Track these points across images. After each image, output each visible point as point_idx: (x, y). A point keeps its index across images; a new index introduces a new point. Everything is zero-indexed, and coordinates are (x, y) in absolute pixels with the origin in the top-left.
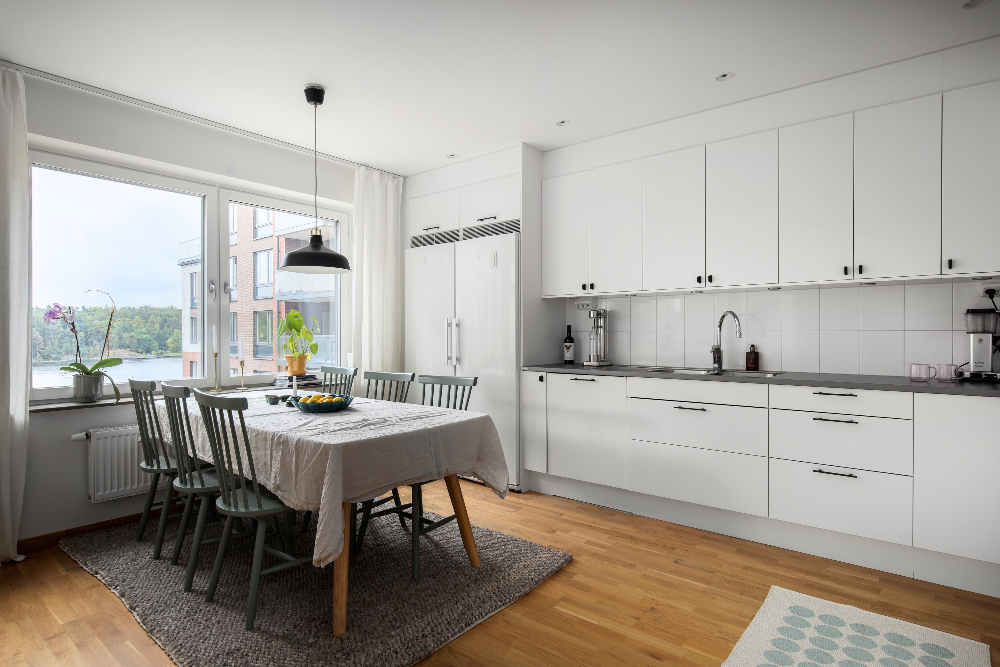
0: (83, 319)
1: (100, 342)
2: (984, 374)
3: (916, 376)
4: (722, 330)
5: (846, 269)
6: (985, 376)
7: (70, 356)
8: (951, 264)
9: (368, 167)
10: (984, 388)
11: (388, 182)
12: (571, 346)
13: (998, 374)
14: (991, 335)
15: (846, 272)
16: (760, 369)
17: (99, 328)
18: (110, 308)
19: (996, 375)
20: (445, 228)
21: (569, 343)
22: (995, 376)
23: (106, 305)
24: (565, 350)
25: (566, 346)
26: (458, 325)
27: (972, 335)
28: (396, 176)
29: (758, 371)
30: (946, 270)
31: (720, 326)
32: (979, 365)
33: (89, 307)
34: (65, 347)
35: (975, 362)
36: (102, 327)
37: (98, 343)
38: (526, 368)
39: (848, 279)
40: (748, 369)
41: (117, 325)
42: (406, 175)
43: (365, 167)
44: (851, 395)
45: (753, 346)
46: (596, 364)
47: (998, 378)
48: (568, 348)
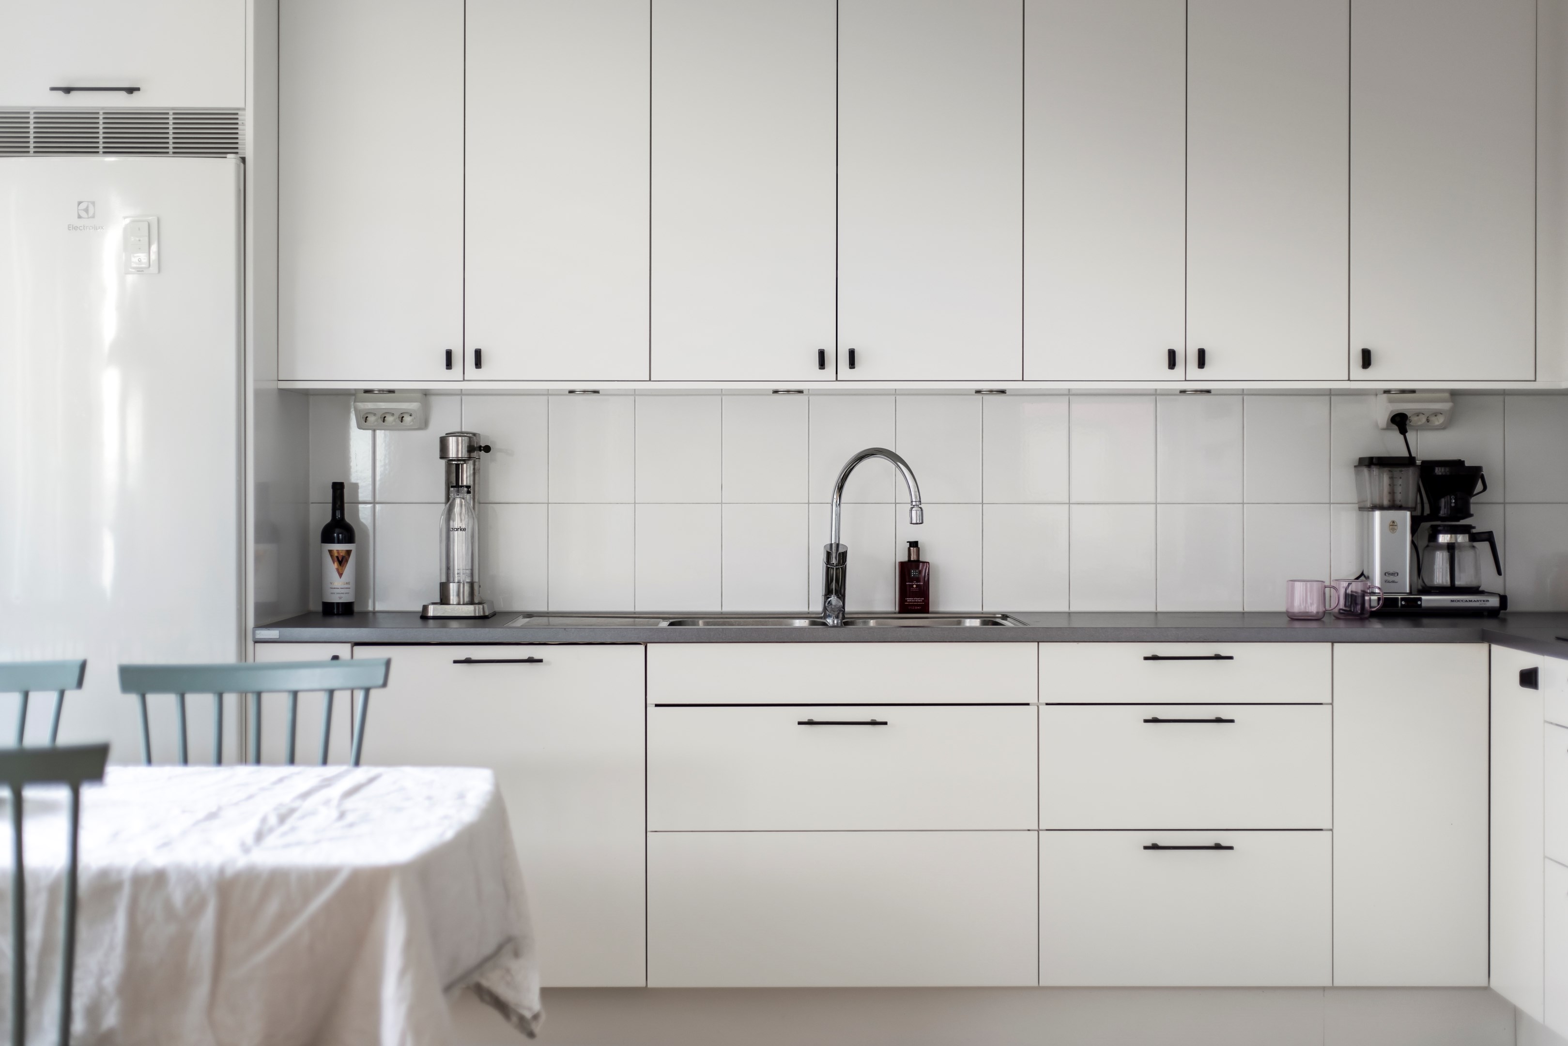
2: (1402, 599)
3: (1302, 609)
4: (842, 501)
5: (1172, 354)
6: (1403, 603)
8: (1367, 358)
10: (1401, 628)
12: (349, 552)
13: (1424, 597)
14: (1408, 514)
15: (1172, 364)
16: (931, 609)
19: (1420, 599)
21: (339, 542)
22: (1419, 603)
24: (331, 567)
25: (330, 552)
27: (1377, 514)
29: (927, 612)
30: (1357, 372)
31: (840, 488)
32: (1391, 578)
35: (1385, 574)
39: (1175, 379)
40: (905, 608)
44: (1218, 657)
45: (914, 544)
46: (469, 610)
47: (1423, 605)
48: (342, 561)
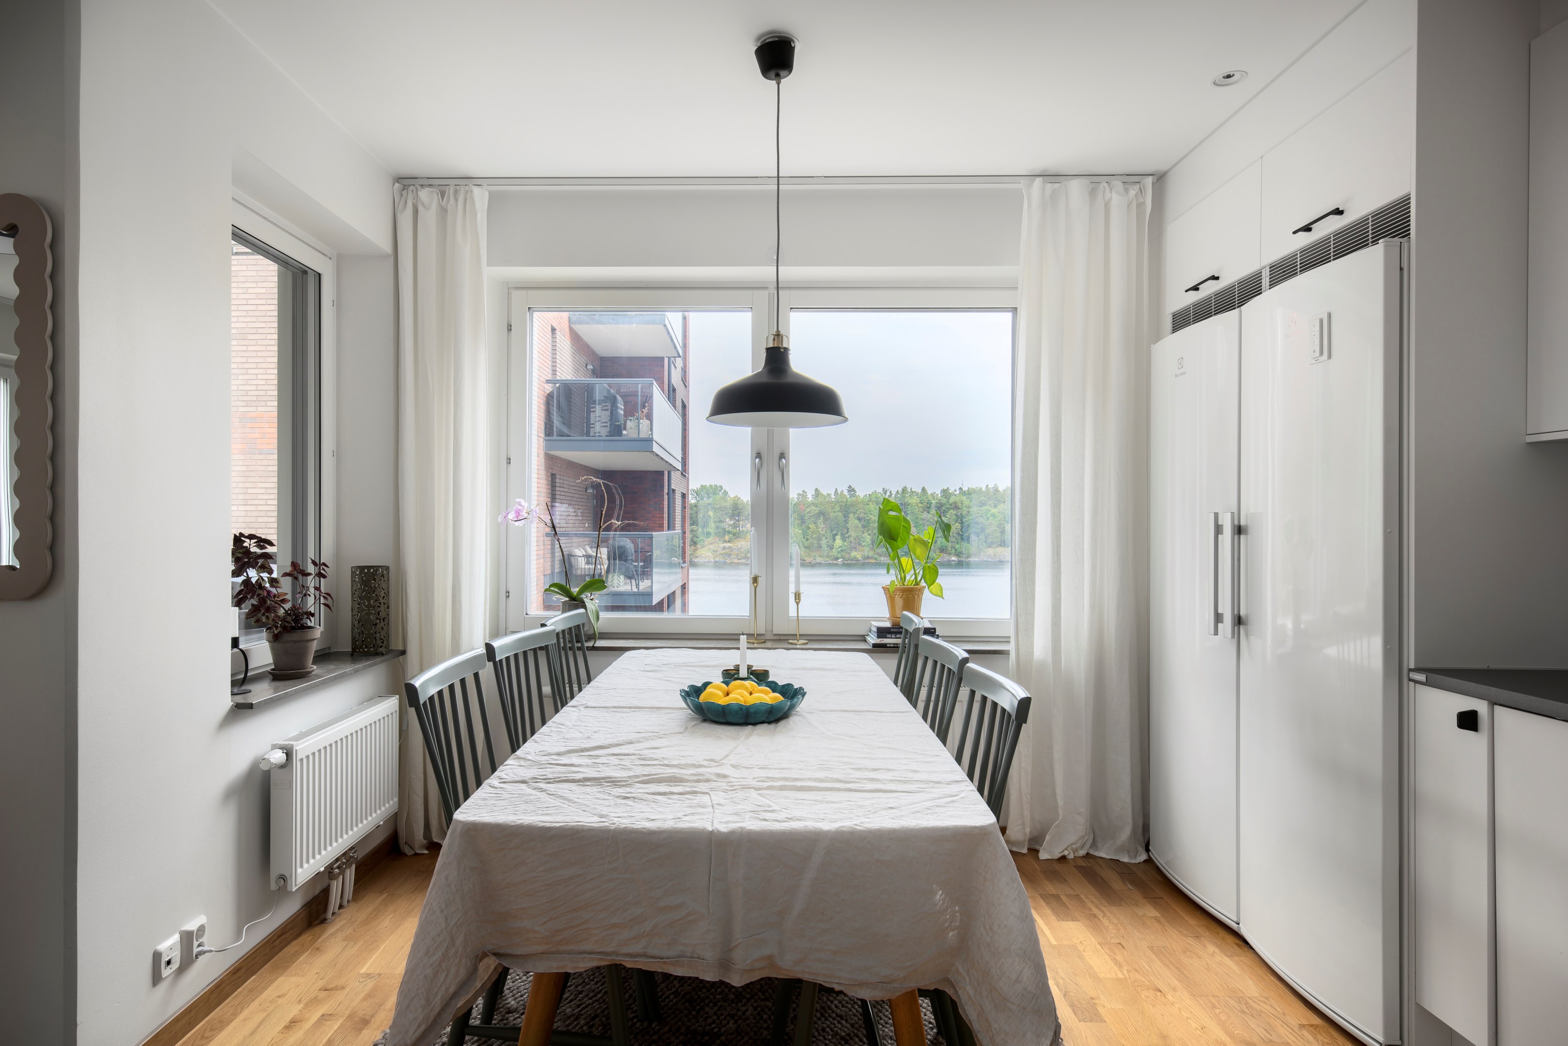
0: (960, 505)
1: (978, 537)
7: (945, 555)
9: (1051, 177)
11: (1111, 199)
17: (977, 517)
18: (991, 490)
20: (1231, 276)
23: (987, 485)
26: (1239, 530)
28: (1131, 178)
33: (967, 489)
34: (939, 543)
36: (981, 516)
37: (977, 538)
38: (1422, 677)
41: (999, 513)
42: (1161, 167)
43: (1041, 179)
